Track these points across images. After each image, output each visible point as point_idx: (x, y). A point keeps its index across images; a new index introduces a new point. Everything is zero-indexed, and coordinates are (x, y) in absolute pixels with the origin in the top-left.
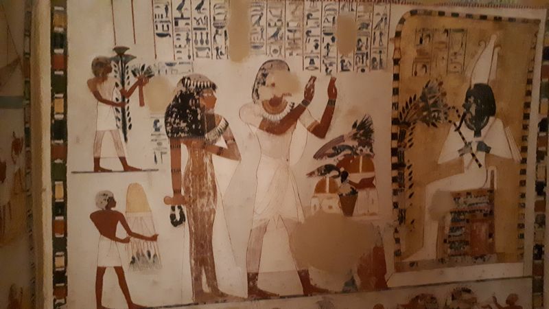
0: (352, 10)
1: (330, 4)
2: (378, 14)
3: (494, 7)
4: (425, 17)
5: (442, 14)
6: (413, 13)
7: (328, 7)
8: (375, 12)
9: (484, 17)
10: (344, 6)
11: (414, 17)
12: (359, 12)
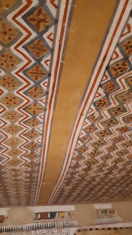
0: (53, 233)
1: (43, 231)
2: (64, 233)
3: (112, 223)
4: (84, 232)
5: (91, 229)
6: (79, 231)
7: (42, 233)
8: (63, 232)
9: (109, 229)
10: (49, 231)
11: (80, 232)
12: (56, 233)
